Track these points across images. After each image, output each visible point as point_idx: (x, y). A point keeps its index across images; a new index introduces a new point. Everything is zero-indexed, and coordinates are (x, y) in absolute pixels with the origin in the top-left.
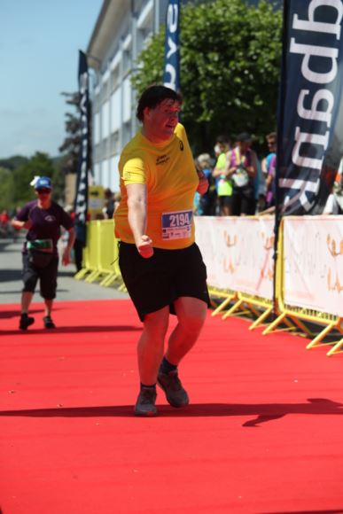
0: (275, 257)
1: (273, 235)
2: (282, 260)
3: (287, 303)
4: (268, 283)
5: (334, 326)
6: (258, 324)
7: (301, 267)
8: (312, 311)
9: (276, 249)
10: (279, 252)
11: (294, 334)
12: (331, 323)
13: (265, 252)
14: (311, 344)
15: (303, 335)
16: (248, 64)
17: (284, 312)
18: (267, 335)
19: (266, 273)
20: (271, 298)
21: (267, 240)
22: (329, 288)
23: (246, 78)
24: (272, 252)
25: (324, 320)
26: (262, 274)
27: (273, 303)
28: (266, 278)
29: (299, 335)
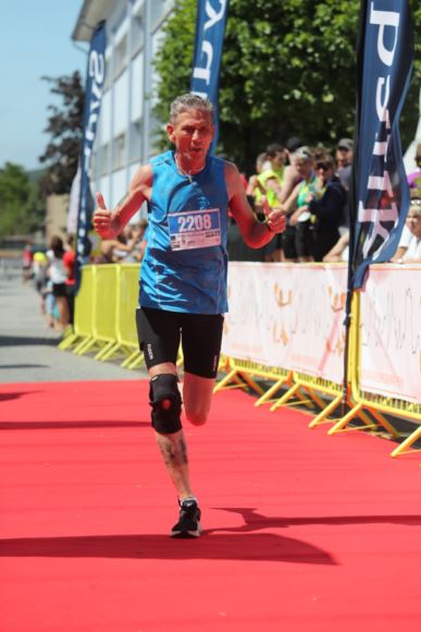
1: (346, 290)
4: (337, 360)
6: (322, 420)
7: (384, 338)
10: (353, 315)
11: (373, 434)
13: (334, 314)
14: (398, 450)
15: (386, 436)
16: (312, 39)
18: (334, 434)
19: (333, 347)
20: (340, 381)
21: (336, 298)
23: (310, 59)
24: (343, 315)
25: (416, 416)
26: (328, 346)
27: (344, 389)
28: (334, 352)
29: (379, 436)
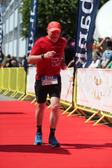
0: (73, 85)
1: (73, 76)
2: (76, 86)
3: (78, 104)
4: (70, 95)
5: (96, 114)
6: (66, 112)
7: (84, 89)
8: (88, 107)
9: (74, 82)
10: (75, 83)
11: (80, 117)
12: (95, 113)
13: (70, 83)
14: (87, 121)
15: (84, 117)
16: (66, 5)
17: (76, 107)
18: (69, 117)
19: (69, 92)
20: (71, 101)
21: (70, 78)
22: (95, 98)
23: (65, 11)
24: (72, 83)
25: (92, 111)
26: (68, 92)
27: (72, 104)
28: (70, 93)
29: (82, 117)
